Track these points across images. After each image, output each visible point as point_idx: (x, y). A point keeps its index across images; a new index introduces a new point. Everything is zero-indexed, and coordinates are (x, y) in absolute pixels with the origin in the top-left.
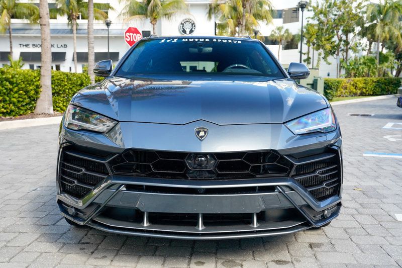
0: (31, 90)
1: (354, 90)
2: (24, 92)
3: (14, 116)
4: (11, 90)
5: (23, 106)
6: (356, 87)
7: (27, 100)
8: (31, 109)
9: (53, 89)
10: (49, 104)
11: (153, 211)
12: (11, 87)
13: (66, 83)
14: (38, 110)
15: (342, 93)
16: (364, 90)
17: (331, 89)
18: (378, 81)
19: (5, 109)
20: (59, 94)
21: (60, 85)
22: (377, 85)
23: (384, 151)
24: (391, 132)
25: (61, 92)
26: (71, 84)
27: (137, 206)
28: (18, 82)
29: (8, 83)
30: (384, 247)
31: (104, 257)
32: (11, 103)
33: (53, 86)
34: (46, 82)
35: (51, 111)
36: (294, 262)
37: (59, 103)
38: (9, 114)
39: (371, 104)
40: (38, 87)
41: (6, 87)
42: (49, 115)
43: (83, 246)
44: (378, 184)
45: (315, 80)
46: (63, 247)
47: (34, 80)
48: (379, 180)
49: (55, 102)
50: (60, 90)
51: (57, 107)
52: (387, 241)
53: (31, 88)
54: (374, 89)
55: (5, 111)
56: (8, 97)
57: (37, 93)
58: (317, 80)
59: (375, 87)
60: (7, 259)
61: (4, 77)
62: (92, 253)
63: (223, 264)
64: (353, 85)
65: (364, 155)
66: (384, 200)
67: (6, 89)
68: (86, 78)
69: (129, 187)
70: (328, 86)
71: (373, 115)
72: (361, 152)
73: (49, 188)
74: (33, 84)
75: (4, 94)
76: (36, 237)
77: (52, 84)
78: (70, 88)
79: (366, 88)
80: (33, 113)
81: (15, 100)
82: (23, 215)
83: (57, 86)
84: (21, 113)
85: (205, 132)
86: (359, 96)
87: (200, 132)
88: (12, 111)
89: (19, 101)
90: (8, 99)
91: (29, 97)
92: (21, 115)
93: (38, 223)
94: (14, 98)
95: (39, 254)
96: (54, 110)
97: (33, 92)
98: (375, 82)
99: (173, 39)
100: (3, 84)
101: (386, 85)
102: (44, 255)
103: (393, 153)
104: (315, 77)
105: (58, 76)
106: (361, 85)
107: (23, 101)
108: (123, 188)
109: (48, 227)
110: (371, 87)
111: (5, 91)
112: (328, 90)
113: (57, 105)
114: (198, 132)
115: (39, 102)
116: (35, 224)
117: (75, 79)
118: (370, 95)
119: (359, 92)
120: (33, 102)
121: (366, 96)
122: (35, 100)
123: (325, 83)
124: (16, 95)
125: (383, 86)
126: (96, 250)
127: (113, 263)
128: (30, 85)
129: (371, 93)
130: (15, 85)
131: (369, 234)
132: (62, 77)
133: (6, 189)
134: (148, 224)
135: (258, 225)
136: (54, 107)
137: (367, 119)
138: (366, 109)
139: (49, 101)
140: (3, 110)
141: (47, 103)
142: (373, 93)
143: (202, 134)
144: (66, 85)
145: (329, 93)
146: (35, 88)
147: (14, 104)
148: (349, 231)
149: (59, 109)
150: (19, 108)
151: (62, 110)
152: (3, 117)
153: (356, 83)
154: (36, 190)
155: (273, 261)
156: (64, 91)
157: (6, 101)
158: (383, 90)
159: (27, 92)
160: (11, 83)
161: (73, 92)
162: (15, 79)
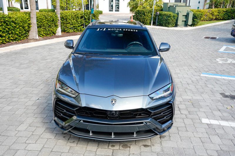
0: (26, 26)
1: (212, 17)
2: (22, 27)
3: (18, 41)
4: (15, 27)
5: (21, 35)
6: (213, 15)
7: (24, 32)
8: (26, 36)
9: (38, 24)
10: (36, 34)
11: (94, 131)
12: (15, 25)
13: (45, 21)
14: (30, 37)
15: (204, 18)
16: (218, 17)
17: (197, 18)
18: (227, 11)
19: (13, 37)
20: (41, 27)
21: (41, 22)
22: (226, 13)
23: (212, 72)
24: (222, 55)
25: (42, 26)
26: (47, 20)
27: (87, 128)
28: (19, 23)
29: (13, 24)
30: (191, 138)
31: (74, 142)
32: (15, 34)
33: (38, 23)
34: (34, 21)
35: (37, 37)
36: (152, 146)
37: (41, 32)
38: (15, 40)
39: (220, 27)
40: (29, 24)
41: (13, 26)
42: (36, 40)
43: (65, 135)
44: (201, 98)
45: (188, 13)
46: (56, 136)
47: (27, 21)
48: (203, 95)
49: (39, 32)
50: (41, 25)
51: (40, 34)
52: (194, 135)
53: (26, 25)
54: (224, 16)
55: (13, 39)
56: (14, 31)
57: (29, 27)
58: (189, 13)
59: (225, 15)
60: (35, 142)
61: (11, 20)
62: (69, 139)
63: (122, 146)
64: (211, 14)
65: (202, 75)
66: (200, 109)
67: (12, 27)
68: (55, 17)
69: (84, 121)
70: (195, 16)
71: (218, 38)
72: (200, 73)
73: (45, 98)
74: (27, 23)
75: (12, 29)
76: (44, 130)
77: (37, 21)
78: (47, 23)
79: (219, 16)
80: (27, 38)
81: (17, 32)
82: (36, 116)
83: (39, 22)
84: (21, 39)
85: (115, 101)
86: (214, 20)
87: (113, 101)
88: (16, 38)
89: (19, 33)
90: (14, 32)
91: (25, 30)
92: (21, 40)
93: (43, 121)
94: (17, 31)
95: (47, 139)
96: (39, 36)
97: (27, 27)
98: (225, 12)
99: (104, 28)
100: (11, 24)
101: (231, 14)
102: (49, 140)
103: (217, 73)
104: (188, 11)
105: (40, 16)
106: (216, 14)
107: (22, 33)
108: (82, 121)
109: (48, 123)
110: (221, 15)
111: (12, 28)
112: (195, 19)
113: (40, 33)
114: (112, 101)
115: (30, 32)
116: (42, 122)
117: (49, 17)
118: (220, 20)
119: (214, 18)
120: (27, 33)
121: (218, 20)
122: (28, 31)
123: (193, 15)
124: (18, 30)
125: (229, 14)
126: (70, 138)
127: (78, 145)
128: (25, 23)
129: (222, 19)
130: (17, 24)
131: (187, 131)
132: (42, 17)
133: (25, 98)
134: (92, 134)
135: (136, 135)
136: (38, 34)
137: (213, 42)
138: (215, 33)
139: (36, 32)
140: (12, 38)
141: (35, 33)
142: (223, 19)
143: (114, 102)
144: (45, 22)
145: (196, 21)
146: (28, 25)
147: (17, 34)
148: (179, 129)
149: (41, 35)
150: (20, 36)
151: (43, 35)
152: (12, 42)
153: (213, 13)
154: (38, 99)
155: (143, 145)
156: (43, 25)
157: (13, 33)
158: (229, 16)
159: (23, 27)
160: (15, 23)
161: (48, 26)
162: (17, 21)
